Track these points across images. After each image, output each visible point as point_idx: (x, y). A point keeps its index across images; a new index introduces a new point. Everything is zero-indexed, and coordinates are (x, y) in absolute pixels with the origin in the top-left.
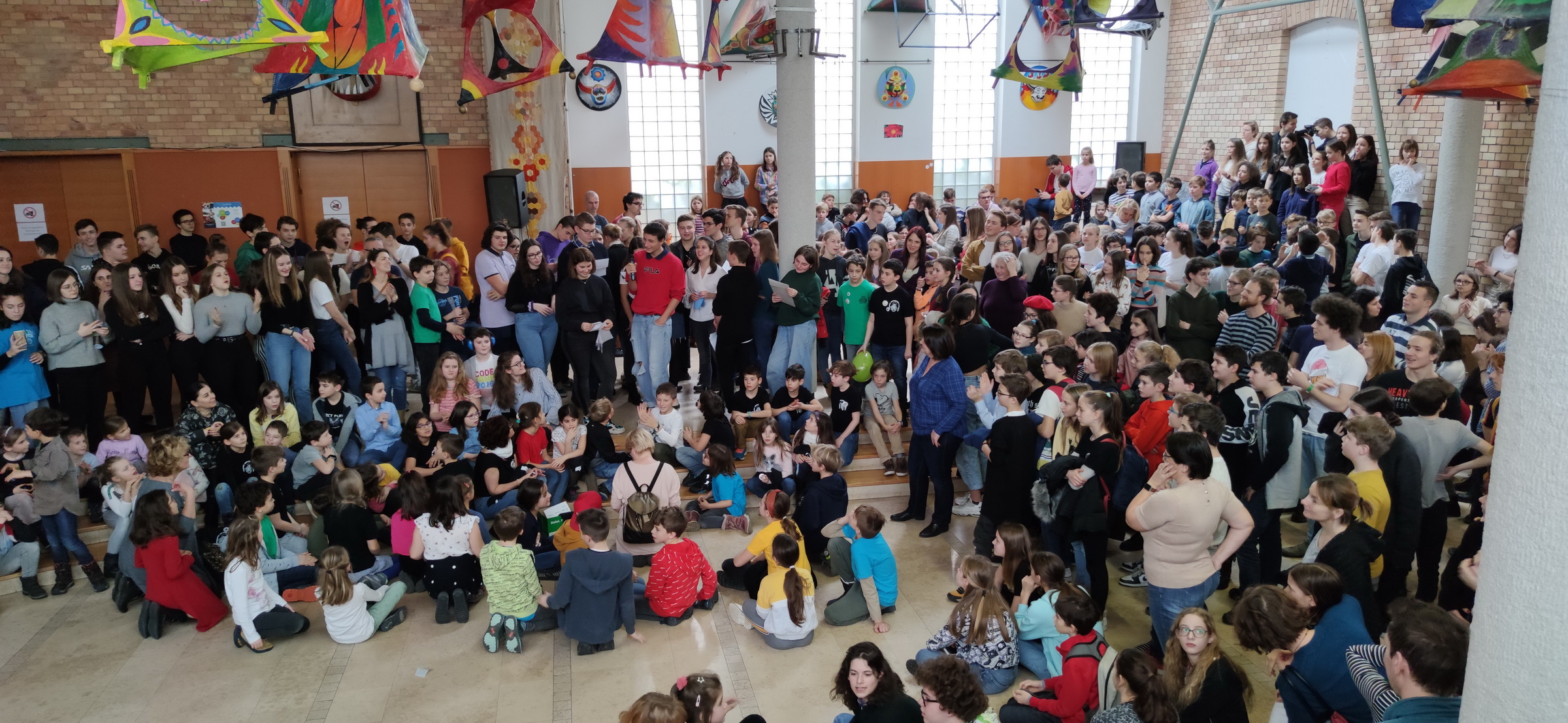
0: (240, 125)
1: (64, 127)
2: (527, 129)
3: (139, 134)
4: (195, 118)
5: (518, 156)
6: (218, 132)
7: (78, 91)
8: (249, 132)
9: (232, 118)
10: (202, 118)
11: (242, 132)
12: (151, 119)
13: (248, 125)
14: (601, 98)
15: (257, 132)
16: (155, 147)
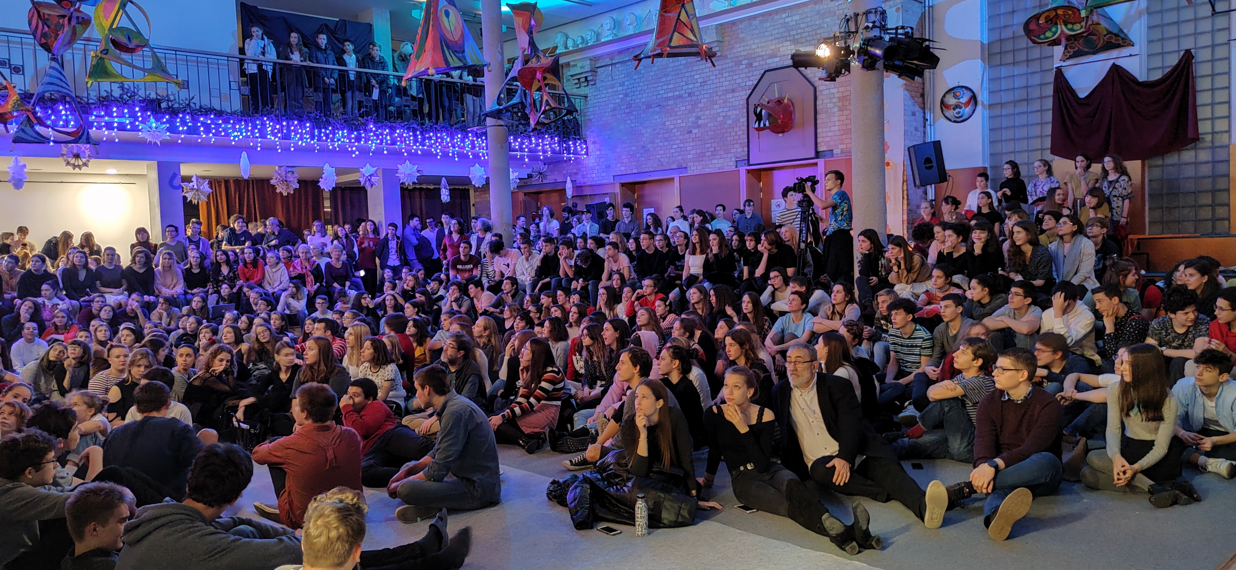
0: (726, 156)
1: (655, 165)
4: (707, 154)
6: (716, 162)
7: (662, 144)
8: (729, 160)
9: (722, 152)
10: (710, 153)
11: (727, 161)
12: (690, 156)
13: (730, 156)
14: (959, 112)
15: (733, 159)
16: (690, 173)
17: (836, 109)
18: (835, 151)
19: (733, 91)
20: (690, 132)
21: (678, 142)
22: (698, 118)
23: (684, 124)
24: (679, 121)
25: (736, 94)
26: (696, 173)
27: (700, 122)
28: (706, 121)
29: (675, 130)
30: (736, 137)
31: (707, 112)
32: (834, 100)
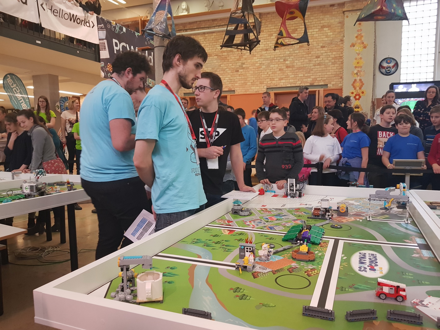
0: (261, 85)
2: (358, 80)
3: (233, 89)
4: (248, 84)
5: (354, 91)
6: (254, 88)
8: (263, 87)
9: (259, 83)
10: (250, 84)
11: (261, 87)
12: (236, 85)
13: (263, 85)
14: (389, 70)
15: (265, 87)
16: (236, 93)
17: (330, 63)
18: (329, 85)
19: (267, 50)
20: (238, 71)
21: (230, 76)
22: (244, 64)
23: (233, 67)
24: (230, 65)
25: (268, 52)
26: (240, 93)
27: (244, 66)
28: (248, 66)
29: (228, 69)
30: (267, 75)
31: (249, 61)
32: (330, 59)
